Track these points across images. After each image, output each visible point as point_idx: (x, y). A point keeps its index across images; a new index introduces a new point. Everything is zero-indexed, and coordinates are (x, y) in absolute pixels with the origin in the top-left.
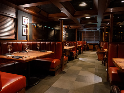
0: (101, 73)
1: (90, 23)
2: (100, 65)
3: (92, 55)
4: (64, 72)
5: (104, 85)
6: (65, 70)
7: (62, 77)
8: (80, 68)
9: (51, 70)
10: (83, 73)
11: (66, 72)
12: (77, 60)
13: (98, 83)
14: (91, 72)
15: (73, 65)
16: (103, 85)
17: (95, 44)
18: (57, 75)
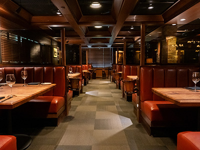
0: (127, 112)
1: (99, 37)
2: (121, 100)
3: (103, 85)
4: (71, 118)
5: (137, 129)
6: (70, 113)
7: (70, 126)
8: (93, 108)
9: (49, 116)
10: (101, 115)
11: (73, 117)
12: (84, 95)
13: (129, 127)
14: (112, 112)
15: (81, 105)
16: (135, 128)
17: (105, 69)
18: (60, 124)
